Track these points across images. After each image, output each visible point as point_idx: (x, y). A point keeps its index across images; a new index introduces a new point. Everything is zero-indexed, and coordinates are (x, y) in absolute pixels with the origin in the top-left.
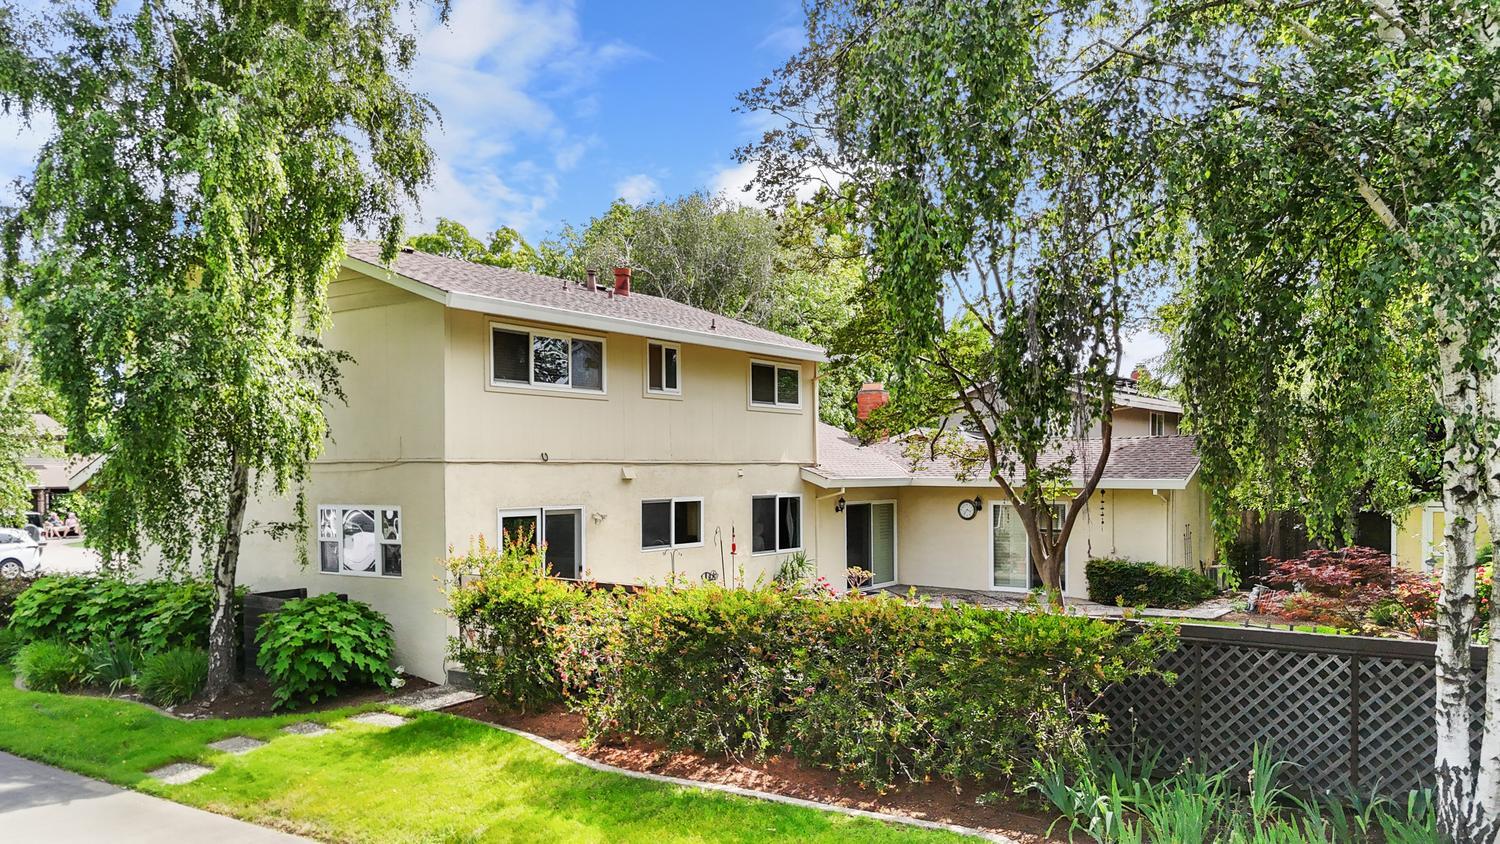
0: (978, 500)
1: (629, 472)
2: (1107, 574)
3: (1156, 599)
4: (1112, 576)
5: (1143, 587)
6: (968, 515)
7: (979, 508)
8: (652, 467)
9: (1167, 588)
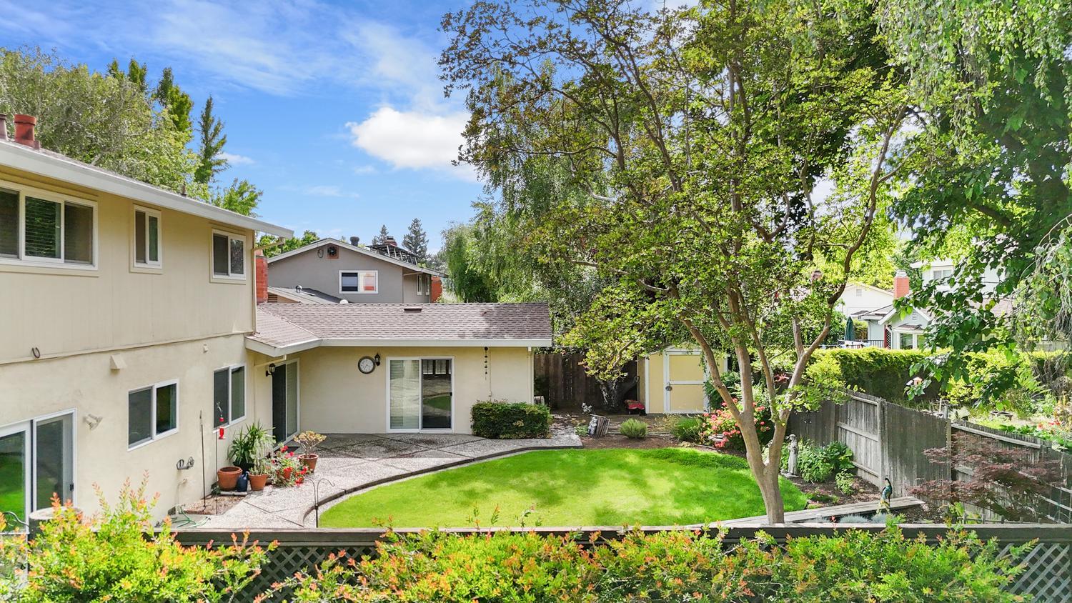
0: (378, 356)
1: (120, 361)
2: (492, 415)
3: (529, 432)
4: (496, 416)
5: (520, 423)
6: (368, 370)
7: (378, 364)
8: (137, 352)
9: (538, 422)
